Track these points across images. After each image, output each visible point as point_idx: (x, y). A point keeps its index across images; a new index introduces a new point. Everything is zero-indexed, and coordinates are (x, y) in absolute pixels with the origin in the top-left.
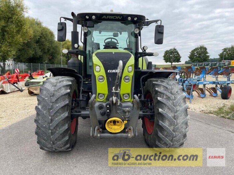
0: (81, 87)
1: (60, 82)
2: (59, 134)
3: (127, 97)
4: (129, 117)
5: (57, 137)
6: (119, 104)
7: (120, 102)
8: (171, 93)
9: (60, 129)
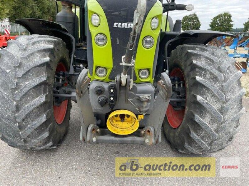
0: (71, 55)
1: (34, 43)
2: (33, 130)
3: (145, 74)
4: (147, 111)
5: (30, 133)
6: (131, 87)
7: (134, 83)
8: (219, 69)
9: (34, 122)
